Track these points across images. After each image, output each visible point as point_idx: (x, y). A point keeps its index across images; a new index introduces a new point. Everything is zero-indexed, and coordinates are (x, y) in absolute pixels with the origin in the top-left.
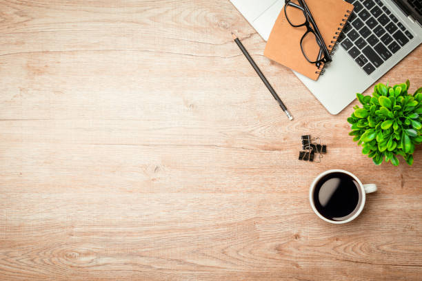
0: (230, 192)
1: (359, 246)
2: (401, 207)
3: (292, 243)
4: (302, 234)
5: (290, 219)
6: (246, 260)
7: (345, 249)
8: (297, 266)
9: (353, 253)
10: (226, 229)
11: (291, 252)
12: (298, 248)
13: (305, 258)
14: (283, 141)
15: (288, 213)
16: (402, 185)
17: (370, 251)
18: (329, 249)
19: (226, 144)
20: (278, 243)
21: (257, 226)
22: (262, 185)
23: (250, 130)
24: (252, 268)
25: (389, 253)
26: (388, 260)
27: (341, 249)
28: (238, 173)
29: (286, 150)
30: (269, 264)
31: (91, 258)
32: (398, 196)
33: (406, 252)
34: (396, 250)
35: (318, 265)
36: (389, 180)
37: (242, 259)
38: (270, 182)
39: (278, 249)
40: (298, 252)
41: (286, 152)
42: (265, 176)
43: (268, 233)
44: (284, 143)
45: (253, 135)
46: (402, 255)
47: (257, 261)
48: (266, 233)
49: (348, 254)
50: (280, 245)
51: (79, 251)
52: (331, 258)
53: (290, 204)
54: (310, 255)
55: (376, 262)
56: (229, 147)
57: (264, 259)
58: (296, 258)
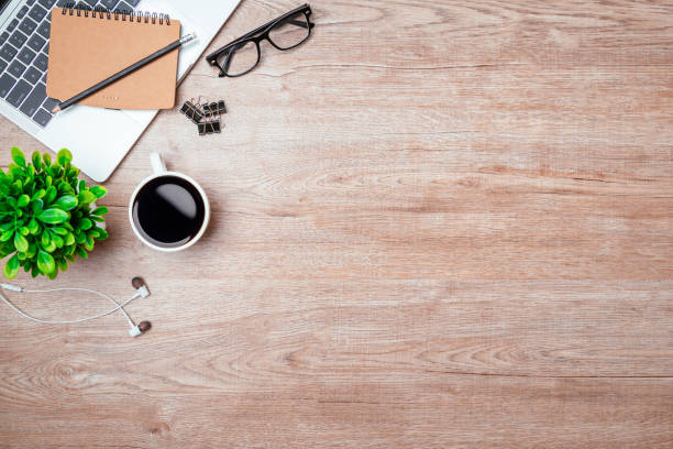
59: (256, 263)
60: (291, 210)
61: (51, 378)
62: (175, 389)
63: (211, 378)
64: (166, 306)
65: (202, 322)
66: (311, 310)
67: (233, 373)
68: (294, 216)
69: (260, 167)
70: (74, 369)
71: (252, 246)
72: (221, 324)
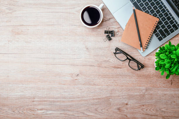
0: (99, 85)
1: (152, 109)
2: (170, 93)
3: (124, 107)
4: (129, 103)
5: (124, 97)
6: (105, 113)
7: (147, 109)
8: (126, 116)
9: (150, 111)
10: (97, 100)
11: (124, 110)
12: (127, 109)
13: (130, 113)
14: (122, 65)
15: (123, 95)
16: (171, 84)
17: (157, 111)
18: (140, 110)
19: (98, 65)
20: (119, 107)
21: (110, 99)
22: (113, 83)
23: (108, 59)
24: (107, 117)
25: (164, 112)
26: (164, 115)
27: (145, 110)
28: (103, 77)
29: (123, 68)
30: (115, 115)
31: (43, 111)
32: (169, 89)
33: (172, 111)
34: (167, 111)
35: (135, 116)
36: (166, 82)
37: (104, 113)
38: (116, 81)
39: (119, 109)
40: (127, 110)
42: (114, 79)
43: (115, 102)
45: (110, 62)
46: (170, 112)
47: (110, 114)
48: (114, 103)
49: (148, 112)
51: (38, 108)
52: (141, 113)
53: (124, 91)
54: (132, 112)
55: (159, 115)
56: (99, 66)
57: (113, 113)
58: (126, 113)
60: (120, 67)
63: (96, 113)
64: (84, 93)
65: (94, 98)
66: (126, 95)
68: (121, 68)
69: (111, 54)
71: (108, 77)
72: (99, 98)
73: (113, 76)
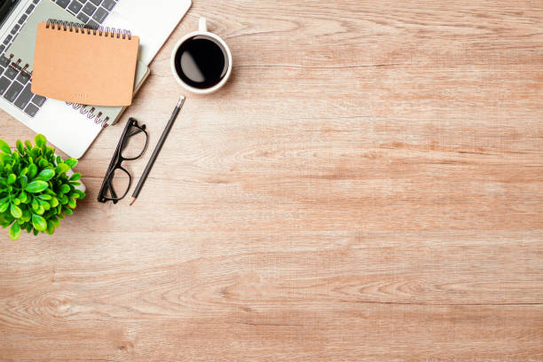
0: (169, 231)
5: (237, 259)
6: (188, 305)
10: (165, 272)
11: (239, 295)
14: (230, 173)
15: (235, 253)
19: (165, 176)
20: (225, 286)
22: (206, 222)
23: (191, 159)
28: (179, 209)
29: (232, 182)
30: (215, 308)
37: (184, 304)
39: (225, 292)
41: (233, 185)
42: (210, 212)
43: (214, 275)
44: (230, 175)
45: (196, 166)
47: (201, 307)
50: (227, 288)
53: (237, 243)
56: (168, 179)
57: (208, 304)
59: (198, 220)
60: (223, 178)
61: (42, 309)
62: (137, 316)
63: (164, 307)
65: (157, 265)
67: (181, 303)
68: (226, 182)
69: (200, 145)
70: (60, 302)
72: (171, 266)
73: (205, 203)
